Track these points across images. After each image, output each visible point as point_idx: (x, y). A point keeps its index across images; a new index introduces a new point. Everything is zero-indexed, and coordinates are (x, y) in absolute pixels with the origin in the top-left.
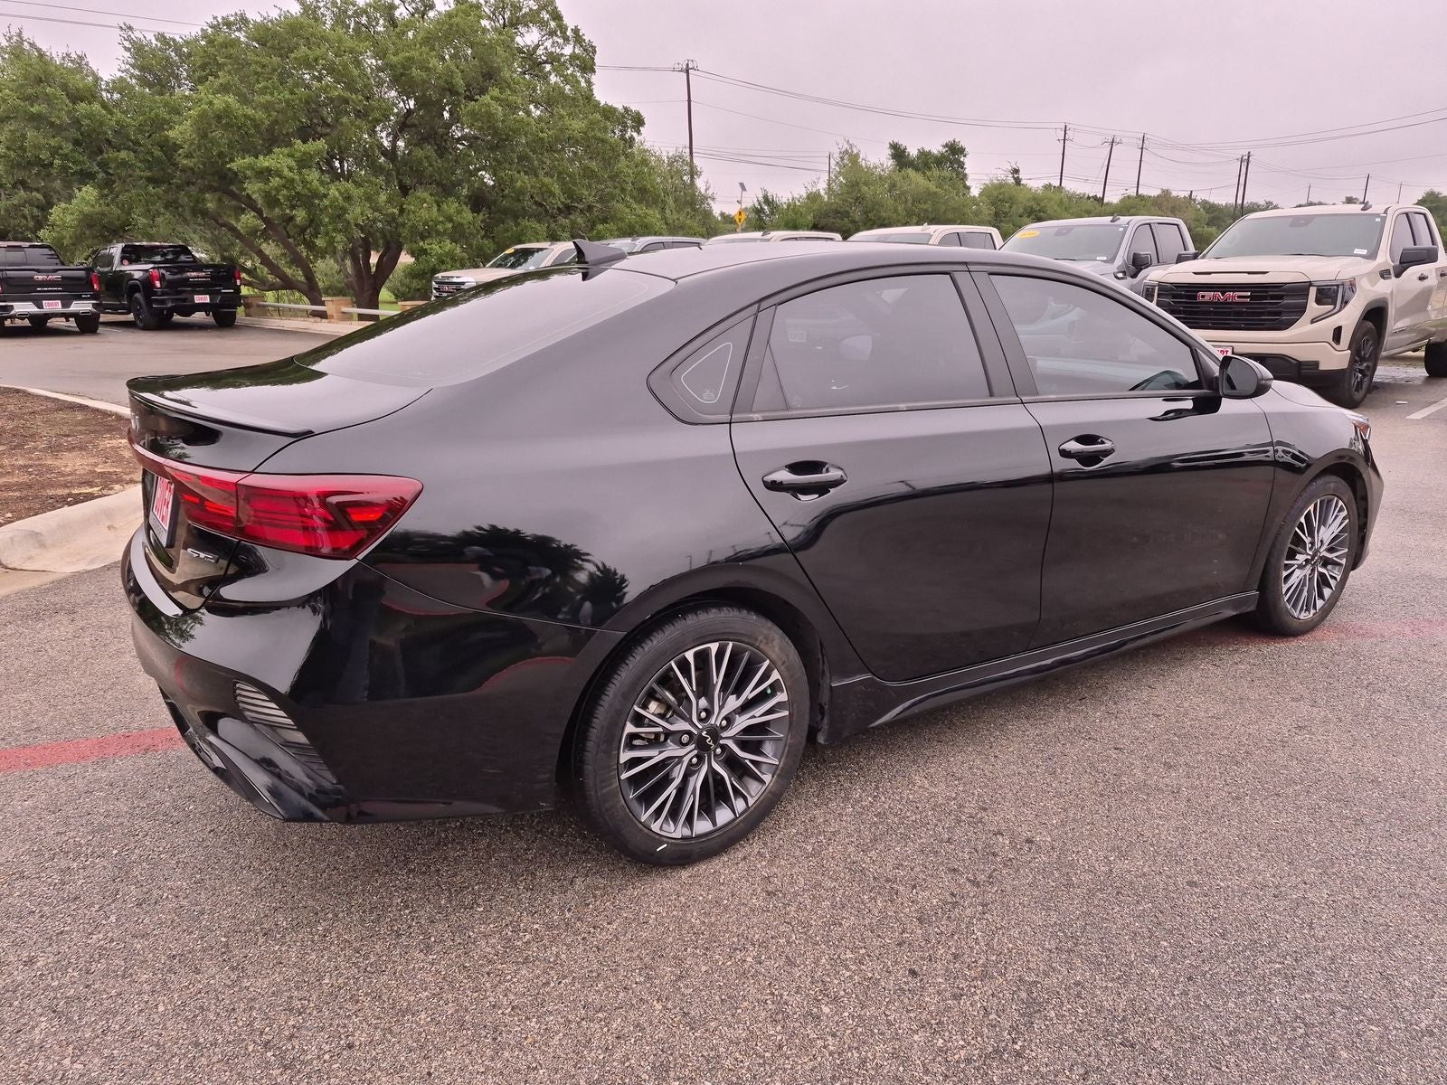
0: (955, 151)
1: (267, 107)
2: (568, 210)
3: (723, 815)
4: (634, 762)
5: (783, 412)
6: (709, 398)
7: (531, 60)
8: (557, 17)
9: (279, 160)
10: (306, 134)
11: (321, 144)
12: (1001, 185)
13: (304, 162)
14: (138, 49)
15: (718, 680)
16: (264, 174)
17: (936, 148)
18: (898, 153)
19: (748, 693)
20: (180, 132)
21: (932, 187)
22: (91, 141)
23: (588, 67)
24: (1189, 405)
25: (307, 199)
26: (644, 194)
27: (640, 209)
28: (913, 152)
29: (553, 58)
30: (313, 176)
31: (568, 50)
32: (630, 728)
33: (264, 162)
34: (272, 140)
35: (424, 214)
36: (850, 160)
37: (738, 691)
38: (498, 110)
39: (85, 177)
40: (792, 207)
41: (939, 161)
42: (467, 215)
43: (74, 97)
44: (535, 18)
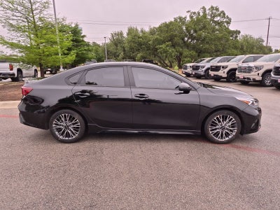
1: (163, 37)
5: (84, 85)
7: (217, 23)
8: (224, 14)
9: (163, 46)
10: (170, 41)
13: (167, 46)
15: (68, 119)
16: (161, 48)
22: (140, 44)
23: (228, 23)
25: (166, 52)
29: (221, 22)
30: (168, 48)
31: (225, 20)
33: (161, 46)
34: (164, 42)
37: (71, 121)
39: (139, 50)
42: (194, 53)
43: (139, 38)
44: (219, 15)
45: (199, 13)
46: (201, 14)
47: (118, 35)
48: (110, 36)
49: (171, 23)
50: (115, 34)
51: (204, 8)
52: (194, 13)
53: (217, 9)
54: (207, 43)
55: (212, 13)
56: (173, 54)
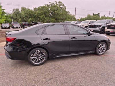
0: (99, 14)
1: (42, 12)
2: (62, 19)
3: (40, 63)
4: (32, 58)
5: (46, 34)
6: (40, 33)
7: (61, 8)
8: (63, 5)
9: (42, 16)
10: (44, 14)
11: (45, 15)
12: (103, 17)
13: (44, 16)
14: (34, 8)
15: (39, 53)
16: (41, 17)
17: (97, 14)
18: (94, 14)
19: (42, 54)
20: (36, 14)
21: (96, 17)
22: (31, 15)
23: (65, 8)
24: (87, 35)
25: (44, 19)
26: (69, 18)
27: (68, 19)
28: (95, 14)
29: (63, 8)
30: (44, 17)
31: (64, 7)
32: (31, 56)
33: (41, 16)
34: (42, 14)
35: (52, 20)
36: (89, 15)
37: (41, 54)
38: (58, 12)
39: (30, 17)
40: (83, 19)
41: (97, 15)
42: (55, 20)
43: (30, 12)
44: (62, 5)
45: (54, 4)
46: (55, 4)
47: (16, 10)
48: (12, 11)
49: (44, 6)
50: (15, 10)
51: (56, 2)
52: (52, 3)
53: (61, 3)
54: (59, 16)
55: (59, 4)
56: (47, 20)
